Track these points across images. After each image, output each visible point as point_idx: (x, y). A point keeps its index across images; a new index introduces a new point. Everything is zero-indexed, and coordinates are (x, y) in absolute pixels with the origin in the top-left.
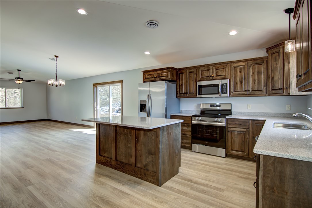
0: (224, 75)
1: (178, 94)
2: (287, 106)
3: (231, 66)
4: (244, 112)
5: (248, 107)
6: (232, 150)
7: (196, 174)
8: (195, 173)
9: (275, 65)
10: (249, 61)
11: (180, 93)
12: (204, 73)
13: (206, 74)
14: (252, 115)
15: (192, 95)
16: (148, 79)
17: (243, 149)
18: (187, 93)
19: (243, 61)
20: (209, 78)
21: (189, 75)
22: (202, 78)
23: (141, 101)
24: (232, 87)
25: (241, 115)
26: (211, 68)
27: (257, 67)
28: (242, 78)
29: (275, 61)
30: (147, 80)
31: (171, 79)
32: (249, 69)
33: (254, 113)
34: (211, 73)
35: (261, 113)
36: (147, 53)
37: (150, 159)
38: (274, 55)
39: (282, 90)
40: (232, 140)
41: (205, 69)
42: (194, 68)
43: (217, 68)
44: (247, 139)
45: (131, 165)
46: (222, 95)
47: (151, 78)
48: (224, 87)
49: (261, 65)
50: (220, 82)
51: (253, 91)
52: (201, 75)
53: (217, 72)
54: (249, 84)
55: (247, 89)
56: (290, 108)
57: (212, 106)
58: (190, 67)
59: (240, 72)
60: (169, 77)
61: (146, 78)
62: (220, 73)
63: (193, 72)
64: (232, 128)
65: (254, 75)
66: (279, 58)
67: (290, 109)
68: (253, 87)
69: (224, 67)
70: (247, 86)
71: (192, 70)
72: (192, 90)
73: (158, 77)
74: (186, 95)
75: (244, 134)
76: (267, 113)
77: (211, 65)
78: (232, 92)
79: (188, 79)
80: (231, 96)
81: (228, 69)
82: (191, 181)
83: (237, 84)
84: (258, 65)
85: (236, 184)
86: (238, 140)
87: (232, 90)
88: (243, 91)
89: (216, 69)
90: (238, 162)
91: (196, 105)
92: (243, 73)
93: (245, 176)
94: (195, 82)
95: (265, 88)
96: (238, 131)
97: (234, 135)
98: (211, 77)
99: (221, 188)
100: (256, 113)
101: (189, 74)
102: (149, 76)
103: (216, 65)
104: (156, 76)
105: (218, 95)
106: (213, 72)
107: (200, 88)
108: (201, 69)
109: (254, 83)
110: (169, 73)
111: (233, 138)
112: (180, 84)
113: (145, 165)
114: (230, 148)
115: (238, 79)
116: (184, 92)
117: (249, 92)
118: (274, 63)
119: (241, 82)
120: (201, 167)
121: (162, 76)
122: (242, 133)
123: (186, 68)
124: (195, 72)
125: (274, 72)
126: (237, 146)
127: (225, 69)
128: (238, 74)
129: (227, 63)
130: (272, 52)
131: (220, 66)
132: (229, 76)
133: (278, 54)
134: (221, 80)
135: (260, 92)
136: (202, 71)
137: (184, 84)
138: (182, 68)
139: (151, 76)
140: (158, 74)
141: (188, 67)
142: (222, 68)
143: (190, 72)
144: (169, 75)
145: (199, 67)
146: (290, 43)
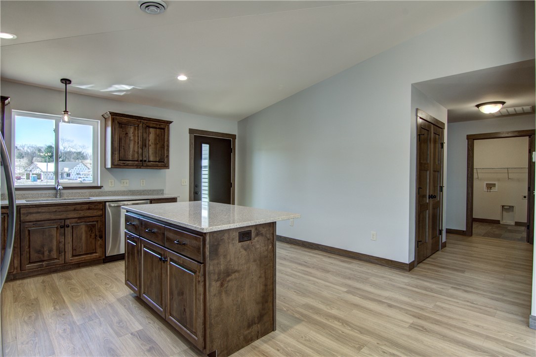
146: (66, 115)
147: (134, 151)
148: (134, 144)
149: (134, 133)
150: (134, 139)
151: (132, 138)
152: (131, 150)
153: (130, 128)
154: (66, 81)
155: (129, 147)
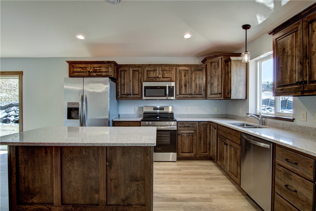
0: (170, 78)
1: (118, 95)
2: (215, 108)
3: (176, 69)
4: (184, 115)
5: (187, 109)
6: (182, 153)
7: (171, 188)
8: (169, 189)
9: (214, 73)
10: (192, 66)
11: (121, 94)
12: (150, 73)
13: (152, 75)
14: (190, 117)
15: (136, 97)
16: (78, 73)
17: (192, 150)
18: (131, 94)
19: (187, 66)
20: (155, 79)
21: (133, 74)
22: (147, 79)
23: (69, 103)
24: (178, 90)
25: (181, 117)
26: (157, 69)
27: (198, 73)
28: (186, 82)
29: (214, 69)
30: (76, 74)
31: (113, 76)
32: (192, 74)
33: (192, 115)
34: (157, 74)
35: (197, 114)
36: (81, 37)
37: (134, 188)
38: (213, 64)
39: (221, 95)
40: (182, 142)
41: (151, 69)
42: (139, 66)
43: (163, 69)
44: (195, 140)
45: (98, 205)
46: (169, 98)
47: (83, 72)
48: (171, 89)
49: (201, 72)
50: (167, 85)
51: (195, 94)
52: (147, 75)
53: (163, 74)
54: (192, 88)
55: (190, 93)
56: (217, 109)
57: (155, 109)
58: (135, 65)
59: (185, 76)
60: (111, 73)
61: (74, 72)
62: (166, 75)
63: (138, 71)
64: (181, 131)
65: (196, 80)
66: (218, 67)
67: (217, 111)
68: (195, 91)
69: (170, 69)
70: (190, 90)
71: (137, 69)
72: (136, 91)
73: (95, 72)
74: (128, 96)
75: (192, 135)
76: (202, 115)
77: (158, 66)
78: (178, 95)
79: (131, 78)
80: (176, 99)
81: (174, 72)
82: (174, 200)
83: (182, 87)
84: (199, 72)
85: (212, 188)
86: (187, 142)
87: (178, 93)
88: (187, 94)
89: (162, 71)
90: (190, 163)
91: (137, 108)
92: (187, 77)
93: (208, 177)
94: (140, 82)
95: (204, 92)
96: (187, 133)
97: (184, 137)
98: (157, 79)
99: (207, 197)
100: (194, 115)
101: (133, 72)
102: (79, 70)
103: (162, 66)
104: (91, 70)
105: (165, 98)
106: (159, 73)
107: (147, 90)
108: (147, 69)
109: (196, 87)
110: (111, 68)
111: (183, 141)
112: (122, 84)
113: (124, 199)
114: (180, 151)
115: (183, 83)
116: (127, 93)
117: (192, 95)
118: (213, 71)
119: (186, 86)
120: (167, 178)
121: (101, 71)
122: (190, 135)
123: (130, 65)
124: (140, 71)
125: (213, 79)
126: (186, 149)
127: (171, 72)
128: (183, 78)
129: (173, 65)
130: (211, 61)
131: (167, 68)
132: (174, 79)
133: (217, 63)
134: (168, 83)
135: (200, 96)
136: (148, 71)
137: (127, 83)
138: (124, 65)
139: (83, 69)
140: (94, 67)
141: (132, 65)
142: (168, 70)
143: (133, 71)
144: (111, 71)
145: (145, 66)
146: (246, 55)
149: (291, 45)
153: (287, 39)
154: (246, 27)
155: (287, 67)
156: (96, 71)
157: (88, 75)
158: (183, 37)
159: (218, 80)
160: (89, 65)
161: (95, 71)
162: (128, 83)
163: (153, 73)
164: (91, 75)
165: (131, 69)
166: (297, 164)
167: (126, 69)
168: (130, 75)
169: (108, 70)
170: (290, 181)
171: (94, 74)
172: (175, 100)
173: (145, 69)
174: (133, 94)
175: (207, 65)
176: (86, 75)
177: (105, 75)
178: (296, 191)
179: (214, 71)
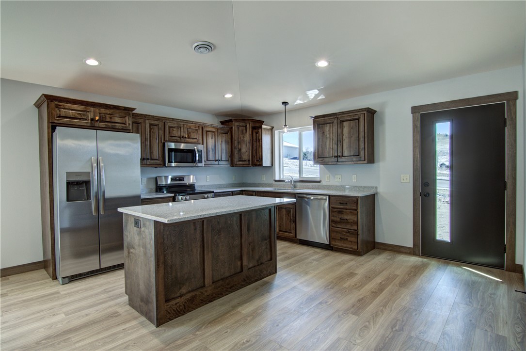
0: (196, 138)
3: (203, 129)
4: (204, 186)
9: (242, 138)
10: (218, 127)
12: (173, 130)
13: (176, 133)
15: (156, 162)
18: (148, 159)
19: (213, 126)
20: (180, 139)
21: (150, 129)
22: (170, 138)
23: (68, 174)
24: (205, 155)
26: (182, 126)
27: (225, 136)
28: (213, 145)
29: (242, 134)
32: (219, 136)
34: (182, 132)
35: (217, 185)
38: (240, 128)
39: (249, 162)
41: (174, 126)
42: (158, 119)
43: (189, 127)
47: (80, 119)
48: (200, 153)
49: (227, 134)
50: (195, 147)
51: (222, 161)
52: (169, 132)
53: (189, 133)
54: (219, 153)
55: (217, 159)
57: (173, 180)
59: (212, 138)
61: (60, 116)
62: (192, 135)
63: (157, 125)
66: (246, 132)
68: (222, 157)
69: (196, 127)
70: (217, 155)
71: (156, 122)
72: (156, 155)
76: (222, 184)
77: (182, 121)
78: (205, 161)
79: (148, 134)
84: (225, 134)
87: (205, 159)
88: (214, 161)
89: (188, 129)
92: (214, 140)
94: (159, 142)
95: (230, 158)
98: (182, 139)
101: (150, 127)
102: (71, 113)
105: (193, 165)
106: (184, 132)
107: (170, 153)
108: (169, 124)
109: (223, 153)
110: (129, 119)
117: (219, 162)
119: (213, 150)
121: (113, 120)
124: (160, 126)
125: (241, 144)
128: (210, 140)
129: (200, 124)
131: (193, 126)
136: (170, 127)
140: (101, 114)
141: (149, 115)
143: (151, 125)
144: (130, 122)
145: (166, 120)
146: (286, 128)
147: (330, 148)
148: (330, 141)
149: (329, 131)
150: (330, 136)
151: (328, 136)
152: (328, 147)
153: (326, 126)
154: (285, 103)
155: (326, 144)
156: (104, 119)
157: (89, 125)
158: (224, 96)
159: (247, 146)
160: (92, 109)
161: (102, 120)
162: (143, 142)
163: (177, 130)
164: (96, 125)
165: (147, 122)
166: (346, 204)
167: (140, 121)
168: (146, 130)
169: (126, 121)
170: (342, 215)
171: (102, 125)
172: (204, 167)
173: (166, 123)
174: (152, 159)
175: (232, 127)
176: (86, 125)
177: (120, 128)
178: (347, 219)
179: (242, 136)
